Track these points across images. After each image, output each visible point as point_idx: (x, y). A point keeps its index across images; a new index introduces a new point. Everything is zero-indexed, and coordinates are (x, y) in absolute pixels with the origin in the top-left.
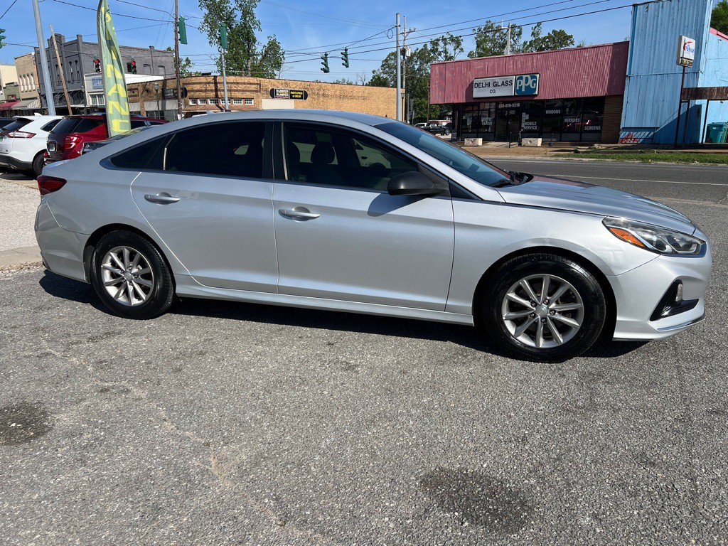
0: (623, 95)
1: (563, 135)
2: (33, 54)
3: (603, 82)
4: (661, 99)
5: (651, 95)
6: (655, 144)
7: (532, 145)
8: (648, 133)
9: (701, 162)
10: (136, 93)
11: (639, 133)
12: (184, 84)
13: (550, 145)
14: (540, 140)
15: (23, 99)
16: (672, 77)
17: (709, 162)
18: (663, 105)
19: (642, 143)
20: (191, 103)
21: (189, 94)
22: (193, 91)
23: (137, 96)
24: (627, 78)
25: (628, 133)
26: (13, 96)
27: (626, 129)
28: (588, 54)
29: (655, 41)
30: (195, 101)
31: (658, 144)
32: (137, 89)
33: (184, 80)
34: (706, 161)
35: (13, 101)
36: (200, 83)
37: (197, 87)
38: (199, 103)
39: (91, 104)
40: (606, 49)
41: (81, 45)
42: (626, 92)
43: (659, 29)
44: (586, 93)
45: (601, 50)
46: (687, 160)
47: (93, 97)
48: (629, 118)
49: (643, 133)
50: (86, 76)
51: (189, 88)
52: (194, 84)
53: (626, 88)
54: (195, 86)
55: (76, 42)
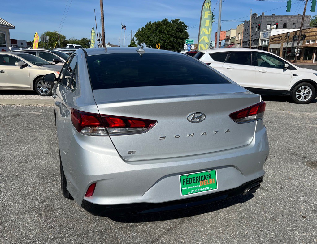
2: (244, 24)
10: (281, 39)
12: (305, 33)
15: (236, 44)
20: (306, 43)
21: (306, 38)
22: (309, 36)
23: (281, 40)
26: (232, 43)
30: (309, 41)
32: (281, 37)
33: (305, 30)
35: (232, 45)
36: (314, 32)
37: (312, 34)
38: (311, 42)
39: (260, 45)
41: (263, 17)
47: (262, 41)
50: (262, 32)
51: (307, 35)
52: (310, 32)
54: (310, 33)
55: (261, 16)
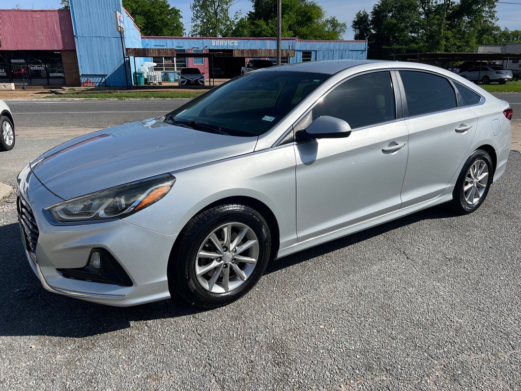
0: (75, 51)
1: (32, 80)
3: (57, 40)
4: (104, 54)
5: (96, 51)
6: (107, 86)
7: (6, 89)
8: (100, 79)
9: (155, 97)
11: (95, 79)
13: (23, 88)
14: (13, 84)
16: (107, 39)
17: (160, 97)
18: (106, 59)
19: (99, 86)
24: (75, 37)
25: (86, 79)
27: (84, 76)
28: (38, 16)
29: (89, 12)
31: (109, 86)
34: (157, 97)
40: (53, 13)
42: (77, 48)
43: (90, 3)
44: (45, 47)
45: (49, 14)
46: (147, 97)
48: (84, 68)
49: (98, 78)
53: (77, 45)
